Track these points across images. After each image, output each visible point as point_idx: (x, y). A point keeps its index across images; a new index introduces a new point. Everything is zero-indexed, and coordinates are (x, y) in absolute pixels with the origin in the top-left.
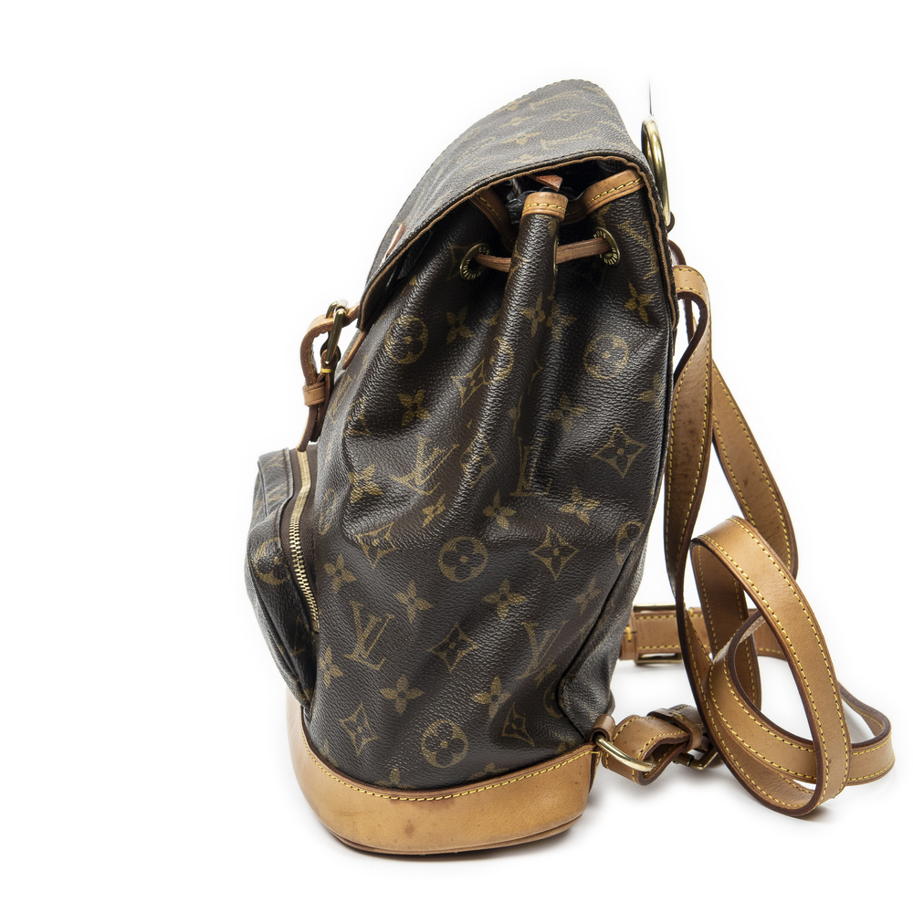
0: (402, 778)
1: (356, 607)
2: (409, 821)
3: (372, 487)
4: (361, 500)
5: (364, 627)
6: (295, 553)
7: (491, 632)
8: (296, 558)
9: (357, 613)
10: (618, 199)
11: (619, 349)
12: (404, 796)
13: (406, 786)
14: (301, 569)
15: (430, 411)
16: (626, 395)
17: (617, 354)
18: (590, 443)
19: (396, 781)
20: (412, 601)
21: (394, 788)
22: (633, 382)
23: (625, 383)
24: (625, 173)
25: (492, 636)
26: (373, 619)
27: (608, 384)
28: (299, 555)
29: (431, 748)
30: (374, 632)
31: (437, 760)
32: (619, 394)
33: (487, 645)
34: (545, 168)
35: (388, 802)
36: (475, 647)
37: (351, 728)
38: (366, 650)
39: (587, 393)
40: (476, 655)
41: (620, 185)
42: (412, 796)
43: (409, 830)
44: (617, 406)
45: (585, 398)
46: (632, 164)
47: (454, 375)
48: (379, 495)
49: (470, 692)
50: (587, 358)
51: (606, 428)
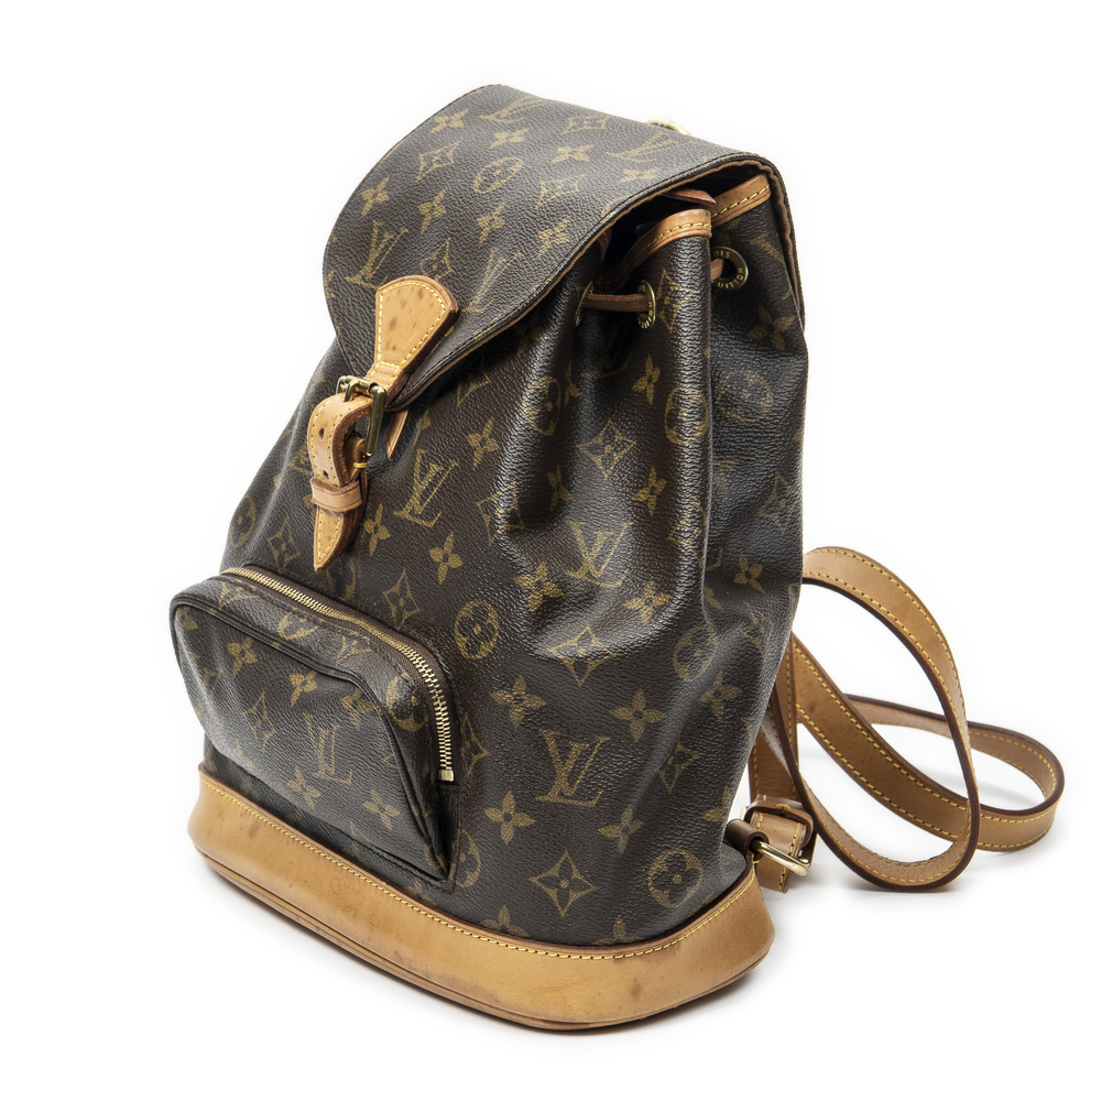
0: (629, 930)
1: (550, 737)
2: (635, 980)
3: (551, 589)
4: (542, 606)
5: (564, 759)
6: (432, 688)
7: (711, 736)
8: (435, 694)
9: (552, 744)
10: (751, 211)
11: (757, 385)
12: (630, 952)
13: (633, 938)
14: (443, 706)
15: (569, 489)
16: (781, 437)
17: (757, 392)
18: (753, 498)
19: (620, 935)
20: (638, 715)
21: (618, 944)
22: (786, 421)
23: (777, 424)
24: (757, 178)
25: (713, 741)
26: (576, 748)
27: (757, 427)
28: (438, 689)
29: (661, 887)
30: (579, 762)
31: (670, 898)
32: (773, 437)
33: (710, 752)
34: (684, 182)
35: (612, 963)
36: (696, 757)
37: (549, 886)
38: (571, 784)
39: (734, 441)
40: (699, 766)
41: (753, 194)
42: (638, 950)
43: (636, 991)
44: (773, 451)
45: (734, 447)
46: (766, 167)
47: (578, 443)
48: (560, 597)
49: (700, 811)
50: (721, 401)
51: (767, 478)
